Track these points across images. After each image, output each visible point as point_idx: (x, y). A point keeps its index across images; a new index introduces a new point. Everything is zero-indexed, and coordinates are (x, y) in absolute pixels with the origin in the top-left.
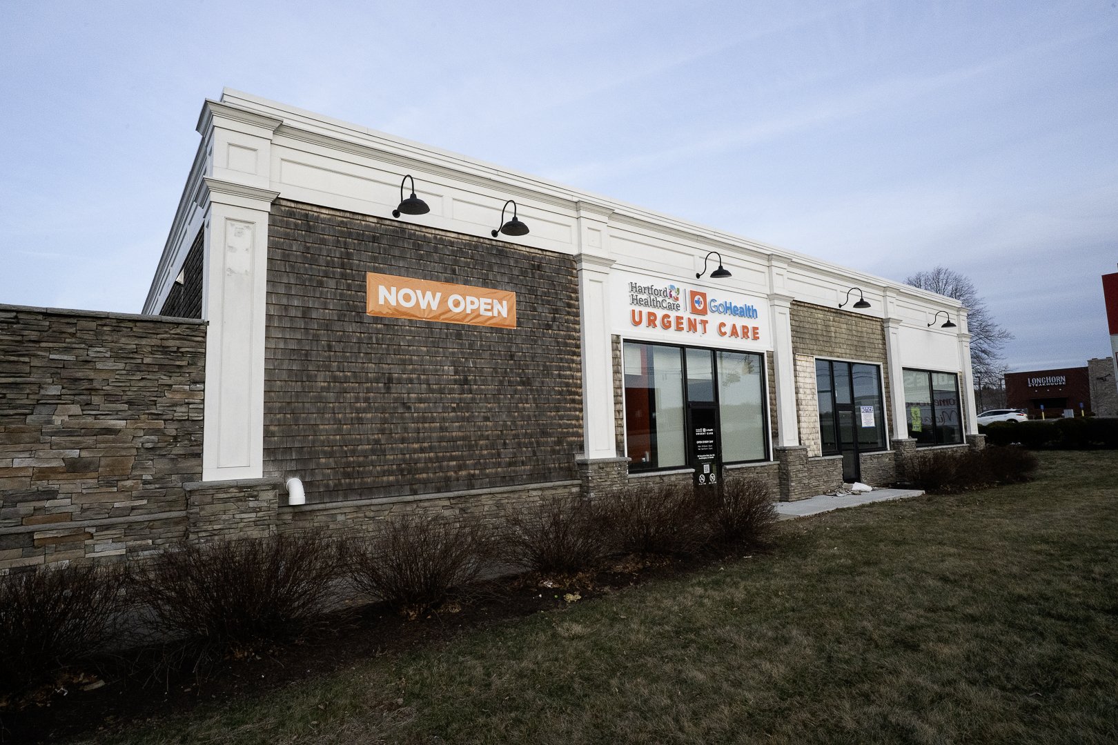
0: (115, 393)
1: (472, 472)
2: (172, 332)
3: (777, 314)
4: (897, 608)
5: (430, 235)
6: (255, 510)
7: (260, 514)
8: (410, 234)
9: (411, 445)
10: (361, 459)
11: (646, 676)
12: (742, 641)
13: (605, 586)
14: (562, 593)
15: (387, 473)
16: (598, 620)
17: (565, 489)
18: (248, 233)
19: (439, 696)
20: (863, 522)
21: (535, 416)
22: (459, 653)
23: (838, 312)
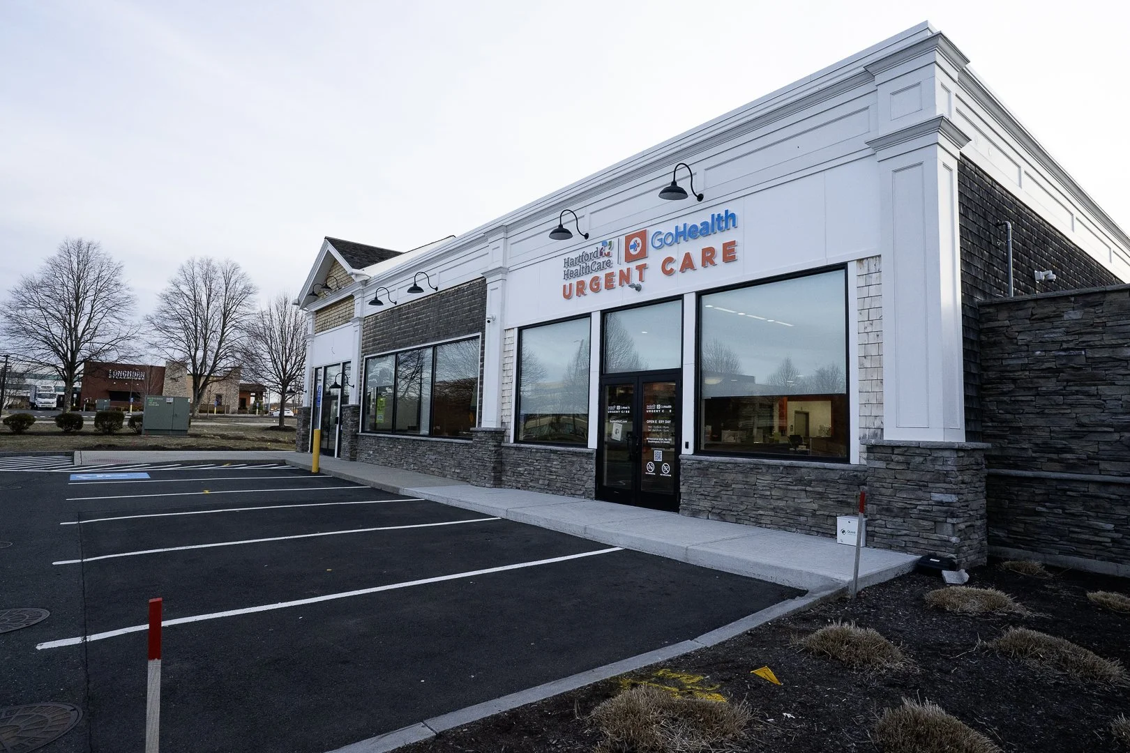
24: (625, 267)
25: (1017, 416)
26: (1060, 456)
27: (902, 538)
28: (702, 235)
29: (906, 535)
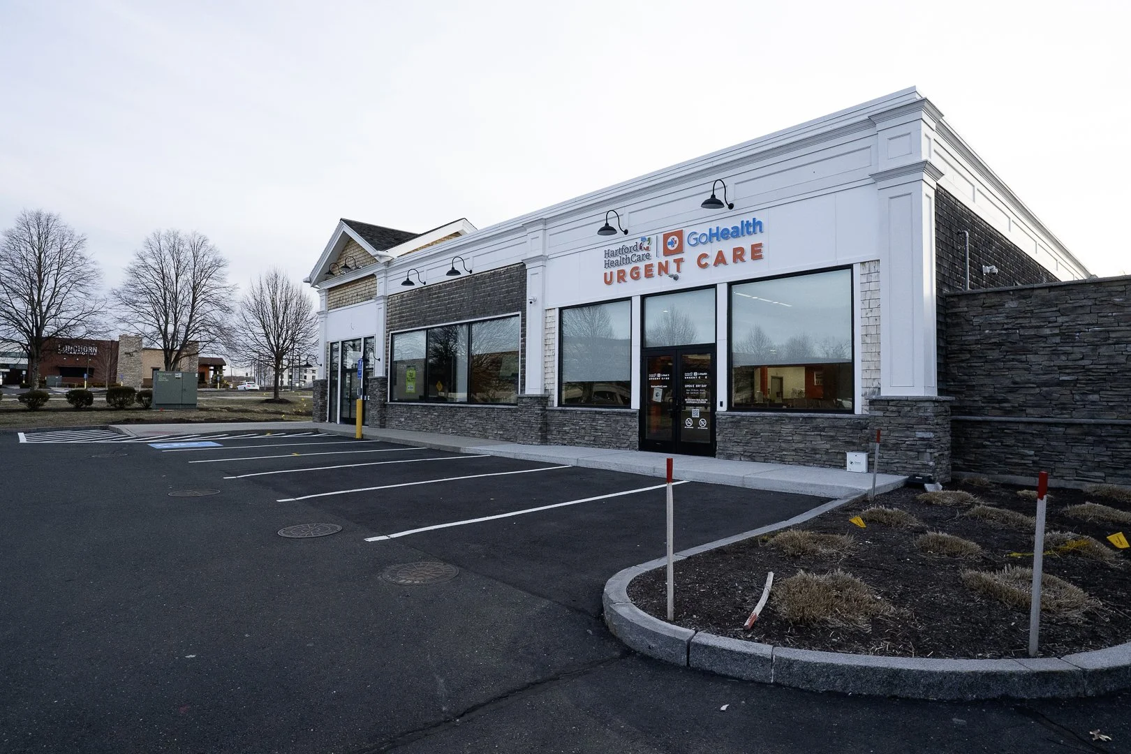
24: (663, 260)
25: (972, 377)
26: (1002, 405)
27: (894, 465)
28: (733, 237)
29: (898, 462)
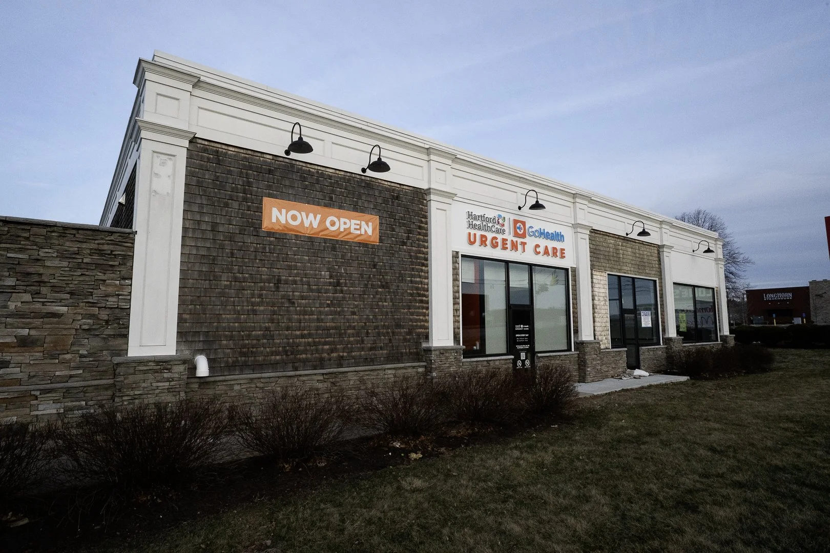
0: (60, 285)
1: (341, 354)
2: (107, 239)
3: (579, 239)
4: (676, 474)
5: (314, 170)
6: (168, 380)
7: (172, 383)
8: (298, 169)
9: (294, 332)
10: (255, 342)
11: (472, 527)
12: (551, 498)
13: (442, 447)
14: (407, 452)
15: (274, 354)
16: (435, 476)
17: (412, 369)
18: (170, 163)
19: (301, 539)
20: (643, 400)
21: (391, 312)
22: (321, 501)
23: (626, 239)
